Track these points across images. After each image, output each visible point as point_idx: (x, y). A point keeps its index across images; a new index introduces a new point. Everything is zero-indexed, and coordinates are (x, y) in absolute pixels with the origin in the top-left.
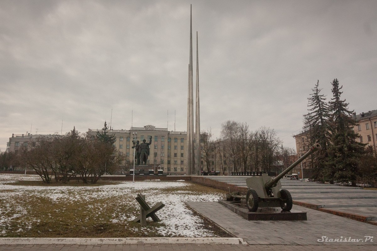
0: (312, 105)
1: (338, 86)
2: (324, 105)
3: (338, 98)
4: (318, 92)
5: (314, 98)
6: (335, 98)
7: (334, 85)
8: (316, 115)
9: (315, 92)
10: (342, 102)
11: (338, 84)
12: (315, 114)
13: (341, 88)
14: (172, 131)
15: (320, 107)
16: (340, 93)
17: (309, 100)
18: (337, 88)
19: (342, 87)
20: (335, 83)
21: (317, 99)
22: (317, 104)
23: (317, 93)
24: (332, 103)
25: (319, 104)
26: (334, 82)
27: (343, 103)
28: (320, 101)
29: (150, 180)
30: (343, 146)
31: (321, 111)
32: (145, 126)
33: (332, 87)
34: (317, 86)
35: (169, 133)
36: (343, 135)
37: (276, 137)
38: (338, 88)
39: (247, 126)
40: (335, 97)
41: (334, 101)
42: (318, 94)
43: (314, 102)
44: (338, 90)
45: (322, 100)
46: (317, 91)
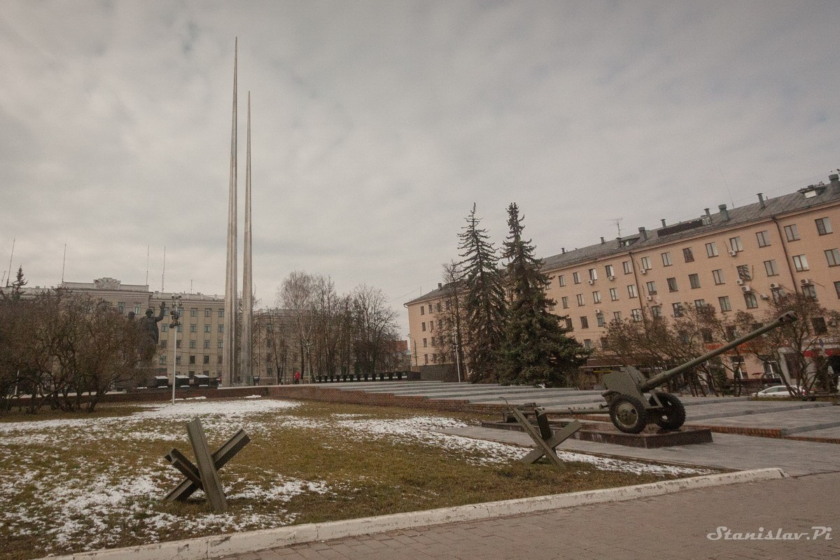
0: (465, 246)
1: (517, 216)
2: (486, 248)
3: (517, 237)
4: (475, 223)
5: (468, 235)
6: (513, 237)
7: (511, 213)
8: (473, 266)
9: (471, 224)
10: (525, 243)
11: (517, 212)
12: (468, 264)
13: (522, 219)
14: (157, 292)
15: (479, 251)
16: (522, 228)
17: (462, 238)
18: (516, 219)
19: (524, 217)
20: (513, 211)
21: (474, 236)
22: (473, 246)
23: (473, 226)
24: (507, 244)
25: (478, 246)
26: (511, 208)
27: (524, 245)
28: (478, 241)
29: (184, 398)
30: (531, 321)
31: (480, 257)
32: (96, 281)
33: (508, 217)
34: (473, 213)
35: (150, 295)
36: (530, 302)
37: (385, 306)
38: (518, 219)
39: (332, 283)
40: (513, 235)
41: (512, 240)
42: (476, 228)
43: (468, 242)
44: (517, 222)
45: (482, 239)
46: (473, 222)
